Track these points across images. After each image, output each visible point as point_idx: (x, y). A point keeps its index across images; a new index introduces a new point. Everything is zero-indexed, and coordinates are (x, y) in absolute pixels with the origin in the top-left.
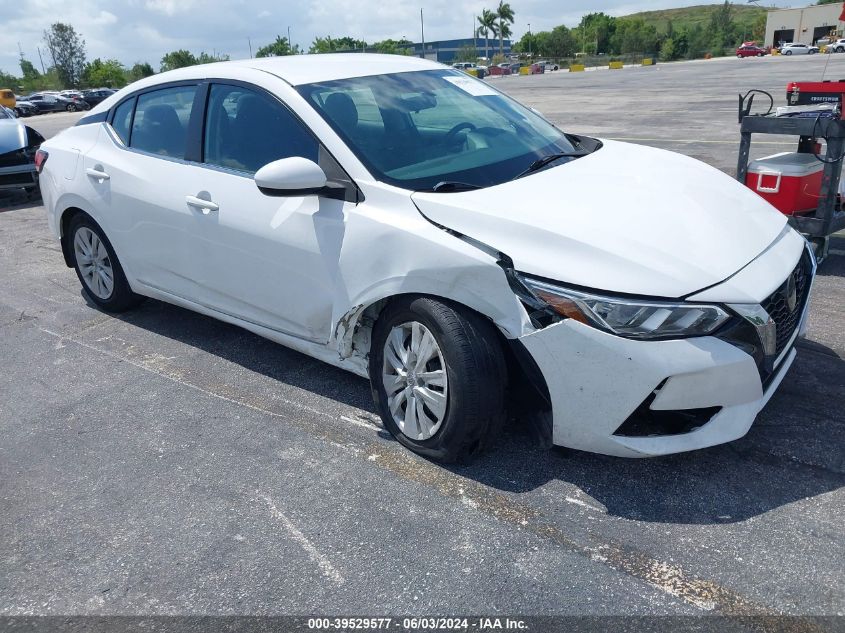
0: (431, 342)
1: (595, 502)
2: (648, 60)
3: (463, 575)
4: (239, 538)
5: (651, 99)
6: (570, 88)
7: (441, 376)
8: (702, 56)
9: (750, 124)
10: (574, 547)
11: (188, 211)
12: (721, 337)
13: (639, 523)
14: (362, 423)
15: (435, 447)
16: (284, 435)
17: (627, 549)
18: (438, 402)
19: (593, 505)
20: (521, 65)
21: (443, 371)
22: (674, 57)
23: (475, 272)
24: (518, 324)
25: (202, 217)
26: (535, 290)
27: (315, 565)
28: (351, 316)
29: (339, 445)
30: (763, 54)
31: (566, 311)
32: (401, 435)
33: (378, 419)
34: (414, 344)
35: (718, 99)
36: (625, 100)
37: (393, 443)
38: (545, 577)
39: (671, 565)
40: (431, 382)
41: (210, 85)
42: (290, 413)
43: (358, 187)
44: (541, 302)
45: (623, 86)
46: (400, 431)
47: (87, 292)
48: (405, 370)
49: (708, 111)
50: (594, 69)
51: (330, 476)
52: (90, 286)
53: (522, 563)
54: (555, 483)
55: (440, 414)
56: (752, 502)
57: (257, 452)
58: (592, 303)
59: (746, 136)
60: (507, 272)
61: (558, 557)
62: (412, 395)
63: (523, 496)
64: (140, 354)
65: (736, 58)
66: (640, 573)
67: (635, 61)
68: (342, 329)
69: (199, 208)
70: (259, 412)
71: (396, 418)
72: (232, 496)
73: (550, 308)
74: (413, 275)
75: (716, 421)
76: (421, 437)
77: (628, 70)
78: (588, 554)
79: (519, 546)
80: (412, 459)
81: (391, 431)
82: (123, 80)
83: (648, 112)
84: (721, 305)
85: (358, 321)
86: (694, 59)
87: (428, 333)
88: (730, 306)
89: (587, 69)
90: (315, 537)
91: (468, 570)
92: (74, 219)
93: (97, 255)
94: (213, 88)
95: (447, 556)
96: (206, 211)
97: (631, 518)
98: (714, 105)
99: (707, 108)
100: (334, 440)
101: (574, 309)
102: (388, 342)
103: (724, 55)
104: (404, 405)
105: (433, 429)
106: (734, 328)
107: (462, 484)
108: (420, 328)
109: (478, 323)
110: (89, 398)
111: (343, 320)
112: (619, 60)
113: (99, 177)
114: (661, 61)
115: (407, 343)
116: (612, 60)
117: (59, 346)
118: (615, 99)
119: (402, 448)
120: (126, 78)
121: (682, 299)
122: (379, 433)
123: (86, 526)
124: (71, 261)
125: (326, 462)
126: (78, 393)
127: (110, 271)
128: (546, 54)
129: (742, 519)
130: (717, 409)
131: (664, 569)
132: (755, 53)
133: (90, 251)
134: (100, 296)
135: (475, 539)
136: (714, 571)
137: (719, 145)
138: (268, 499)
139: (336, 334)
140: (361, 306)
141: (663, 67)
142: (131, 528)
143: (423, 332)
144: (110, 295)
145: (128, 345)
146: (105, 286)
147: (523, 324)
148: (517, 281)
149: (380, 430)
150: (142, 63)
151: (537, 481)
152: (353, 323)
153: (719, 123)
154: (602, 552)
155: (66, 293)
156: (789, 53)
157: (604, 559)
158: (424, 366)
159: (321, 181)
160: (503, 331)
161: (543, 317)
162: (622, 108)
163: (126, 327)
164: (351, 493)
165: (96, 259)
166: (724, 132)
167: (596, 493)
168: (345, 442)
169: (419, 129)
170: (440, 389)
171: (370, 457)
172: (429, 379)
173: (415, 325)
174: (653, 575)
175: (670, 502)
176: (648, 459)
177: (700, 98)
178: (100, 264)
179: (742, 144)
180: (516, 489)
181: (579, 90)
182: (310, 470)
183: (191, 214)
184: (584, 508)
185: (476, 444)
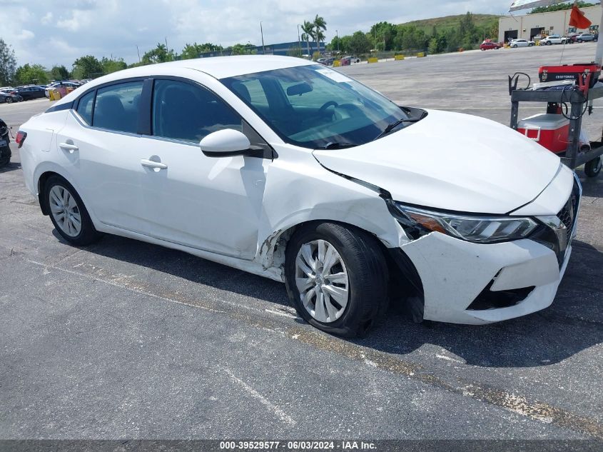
0: (334, 253)
1: (457, 357)
2: (421, 54)
3: (378, 412)
4: (213, 398)
5: (429, 80)
6: (372, 75)
7: (343, 277)
8: (456, 50)
9: (518, 96)
10: (450, 388)
11: (142, 170)
12: (533, 239)
13: (489, 369)
14: (282, 314)
15: (340, 327)
16: (228, 325)
17: (486, 387)
18: (342, 295)
19: (455, 359)
20: (334, 59)
21: (345, 273)
22: (439, 50)
23: (364, 203)
24: (396, 237)
25: (154, 175)
26: (408, 213)
27: (272, 414)
28: (272, 238)
29: (269, 330)
30: (498, 48)
31: (431, 226)
32: (312, 320)
33: (293, 310)
34: (320, 256)
35: (475, 79)
36: (411, 82)
37: (307, 326)
38: (434, 409)
39: (517, 395)
40: (335, 281)
41: (154, 80)
42: (229, 310)
43: (272, 148)
44: (412, 221)
45: (407, 72)
46: (312, 317)
47: (59, 233)
48: (314, 274)
49: (470, 87)
50: (384, 60)
51: (267, 351)
52: (62, 228)
53: (416, 401)
54: (426, 345)
55: (343, 303)
56: (562, 350)
57: (211, 338)
58: (449, 220)
59: (515, 104)
60: (387, 202)
61: (440, 395)
62: (321, 291)
63: (407, 356)
64: (108, 275)
65: (480, 51)
66: (498, 402)
67: (412, 54)
68: (265, 247)
69: (151, 168)
70: (206, 310)
71: (308, 309)
72: (202, 371)
73: (419, 225)
74: (317, 207)
75: (532, 296)
76: (329, 320)
77: (409, 60)
78: (460, 392)
79: (413, 390)
80: (323, 336)
81: (304, 317)
82: (45, 79)
83: (429, 90)
84: (532, 217)
85: (277, 242)
86: (452, 52)
87: (331, 247)
88: (538, 218)
89: (379, 61)
90: (268, 393)
91: (380, 409)
92: (49, 180)
93: (68, 205)
94: (157, 83)
95: (364, 401)
96: (157, 170)
97: (483, 366)
98: (473, 83)
99: (468, 85)
100: (264, 326)
101: (437, 225)
102: (299, 254)
103: (471, 49)
104: (314, 299)
105: (338, 314)
106: (541, 232)
107: (363, 351)
108: (325, 244)
109: (366, 238)
110: (78, 309)
111: (266, 241)
112: (401, 54)
113: (70, 149)
114: (429, 54)
115: (315, 254)
116: (396, 54)
117: (46, 272)
118: (404, 81)
119: (314, 329)
120: (48, 77)
121: (507, 215)
122: (295, 319)
123: (100, 398)
124: (46, 210)
125: (263, 342)
126: (68, 305)
127: (78, 216)
128: (350, 51)
129: (558, 361)
130: (532, 288)
131: (514, 398)
132: (492, 47)
133: (63, 202)
134: (71, 235)
135: (381, 388)
136: (547, 397)
137: (483, 110)
138: (228, 371)
139: (261, 251)
140: (280, 231)
141: (432, 58)
142: (133, 397)
143: (327, 247)
144: (77, 234)
145: (97, 269)
146: (74, 228)
147: (400, 237)
148: (395, 208)
149: (295, 317)
150: (59, 66)
151: (413, 346)
152: (274, 243)
153: (479, 95)
154: (469, 390)
155: (41, 234)
156: (516, 46)
157: (472, 394)
158: (329, 271)
159: (246, 145)
160: (384, 243)
161: (414, 232)
162: (411, 87)
163: (93, 256)
164: (286, 363)
165: (67, 209)
166: (484, 102)
167: (456, 350)
168: (273, 327)
169: (293, 106)
170: (343, 286)
171: (293, 337)
172: (334, 279)
173: (321, 242)
174: (507, 403)
175: (507, 353)
176: (485, 325)
177: (462, 79)
178: (71, 211)
179: (513, 109)
180: (401, 352)
181: (378, 76)
182: (253, 348)
183: (146, 173)
184: (450, 362)
185: (369, 322)
